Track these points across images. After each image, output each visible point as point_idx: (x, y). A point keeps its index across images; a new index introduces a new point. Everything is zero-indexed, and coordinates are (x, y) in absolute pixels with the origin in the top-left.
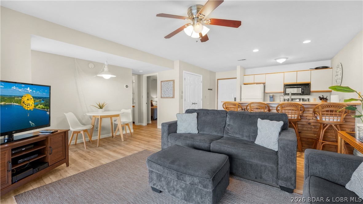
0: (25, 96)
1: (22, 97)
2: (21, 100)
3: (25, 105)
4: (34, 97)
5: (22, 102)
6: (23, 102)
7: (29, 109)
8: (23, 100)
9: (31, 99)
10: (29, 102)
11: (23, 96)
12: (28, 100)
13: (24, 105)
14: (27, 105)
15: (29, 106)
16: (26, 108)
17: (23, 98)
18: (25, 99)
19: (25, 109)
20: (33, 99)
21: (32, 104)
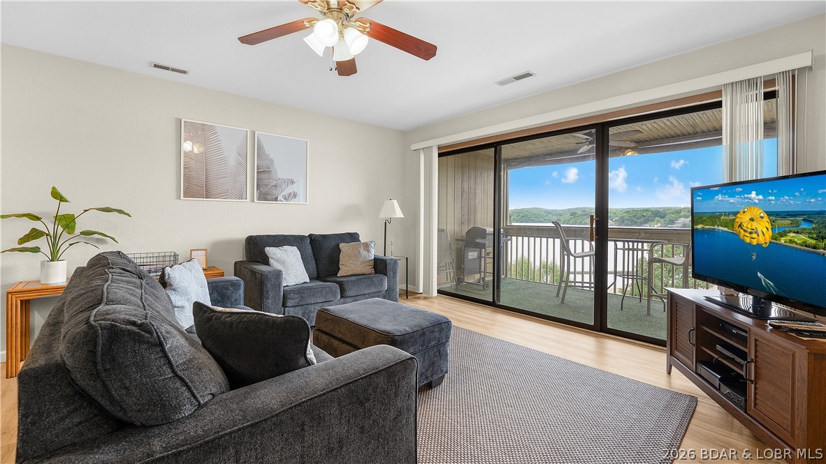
0: (744, 212)
1: (736, 214)
2: (734, 220)
3: (745, 231)
4: (769, 214)
5: (736, 225)
6: (740, 226)
7: (754, 242)
8: (738, 220)
9: (762, 217)
10: (755, 225)
11: (738, 212)
12: (752, 220)
13: (742, 232)
14: (751, 233)
15: (754, 235)
16: (748, 240)
17: (738, 215)
18: (744, 219)
19: (743, 241)
20: (766, 219)
21: (765, 230)
